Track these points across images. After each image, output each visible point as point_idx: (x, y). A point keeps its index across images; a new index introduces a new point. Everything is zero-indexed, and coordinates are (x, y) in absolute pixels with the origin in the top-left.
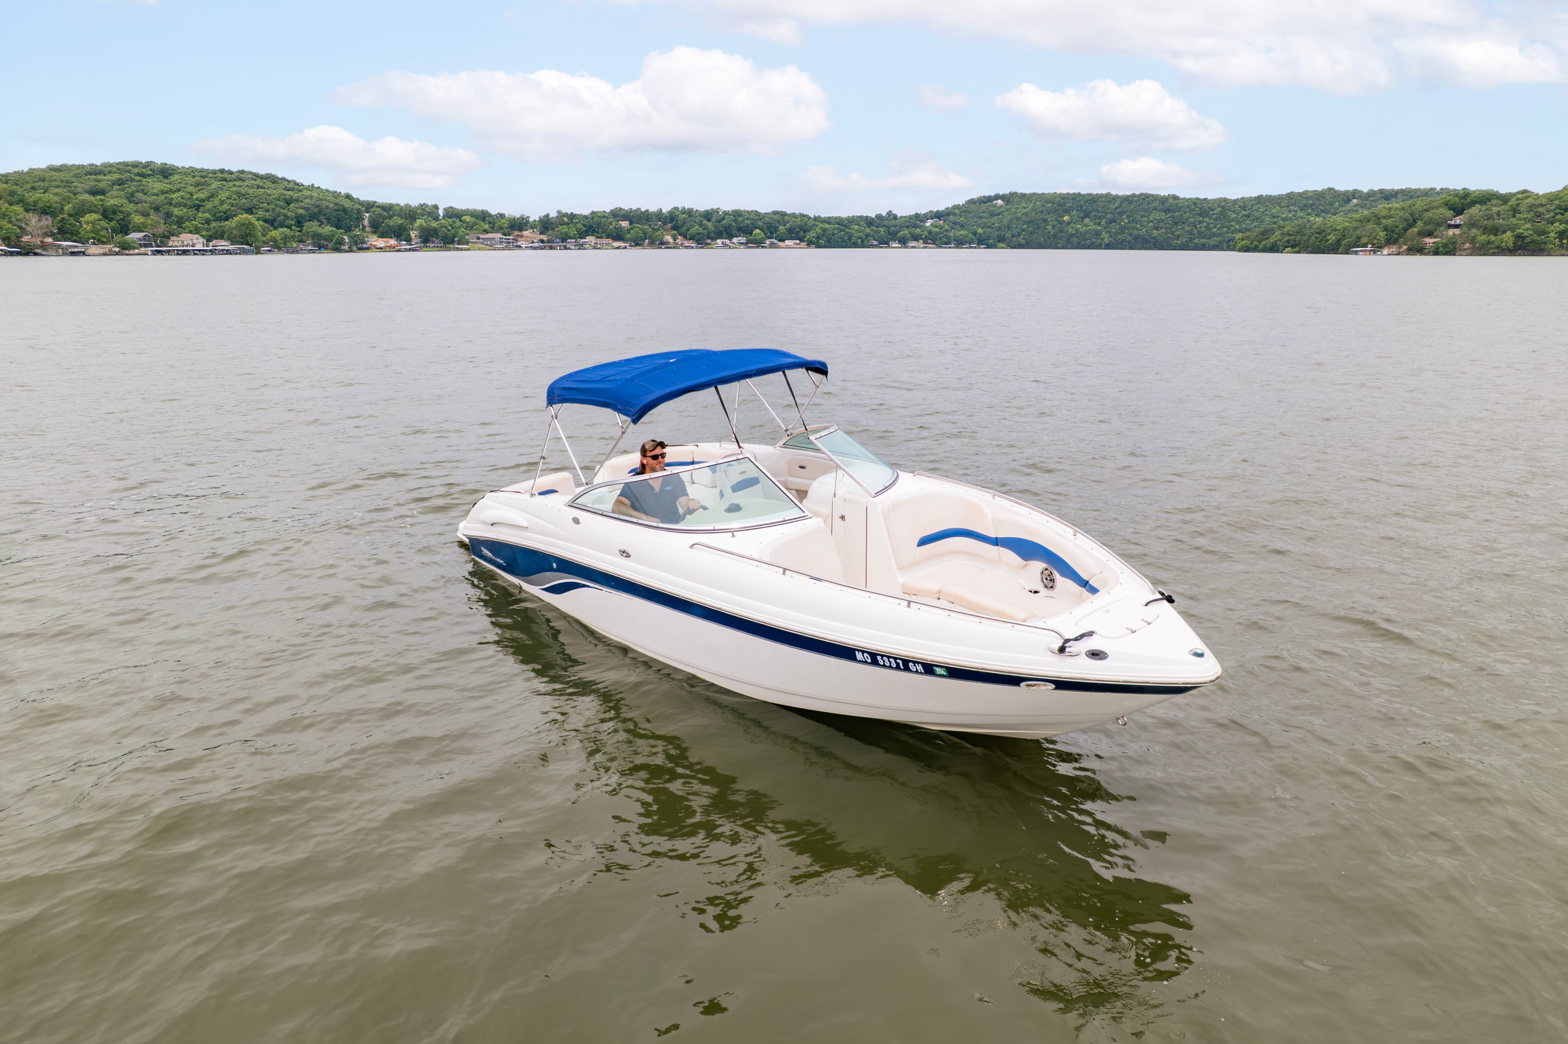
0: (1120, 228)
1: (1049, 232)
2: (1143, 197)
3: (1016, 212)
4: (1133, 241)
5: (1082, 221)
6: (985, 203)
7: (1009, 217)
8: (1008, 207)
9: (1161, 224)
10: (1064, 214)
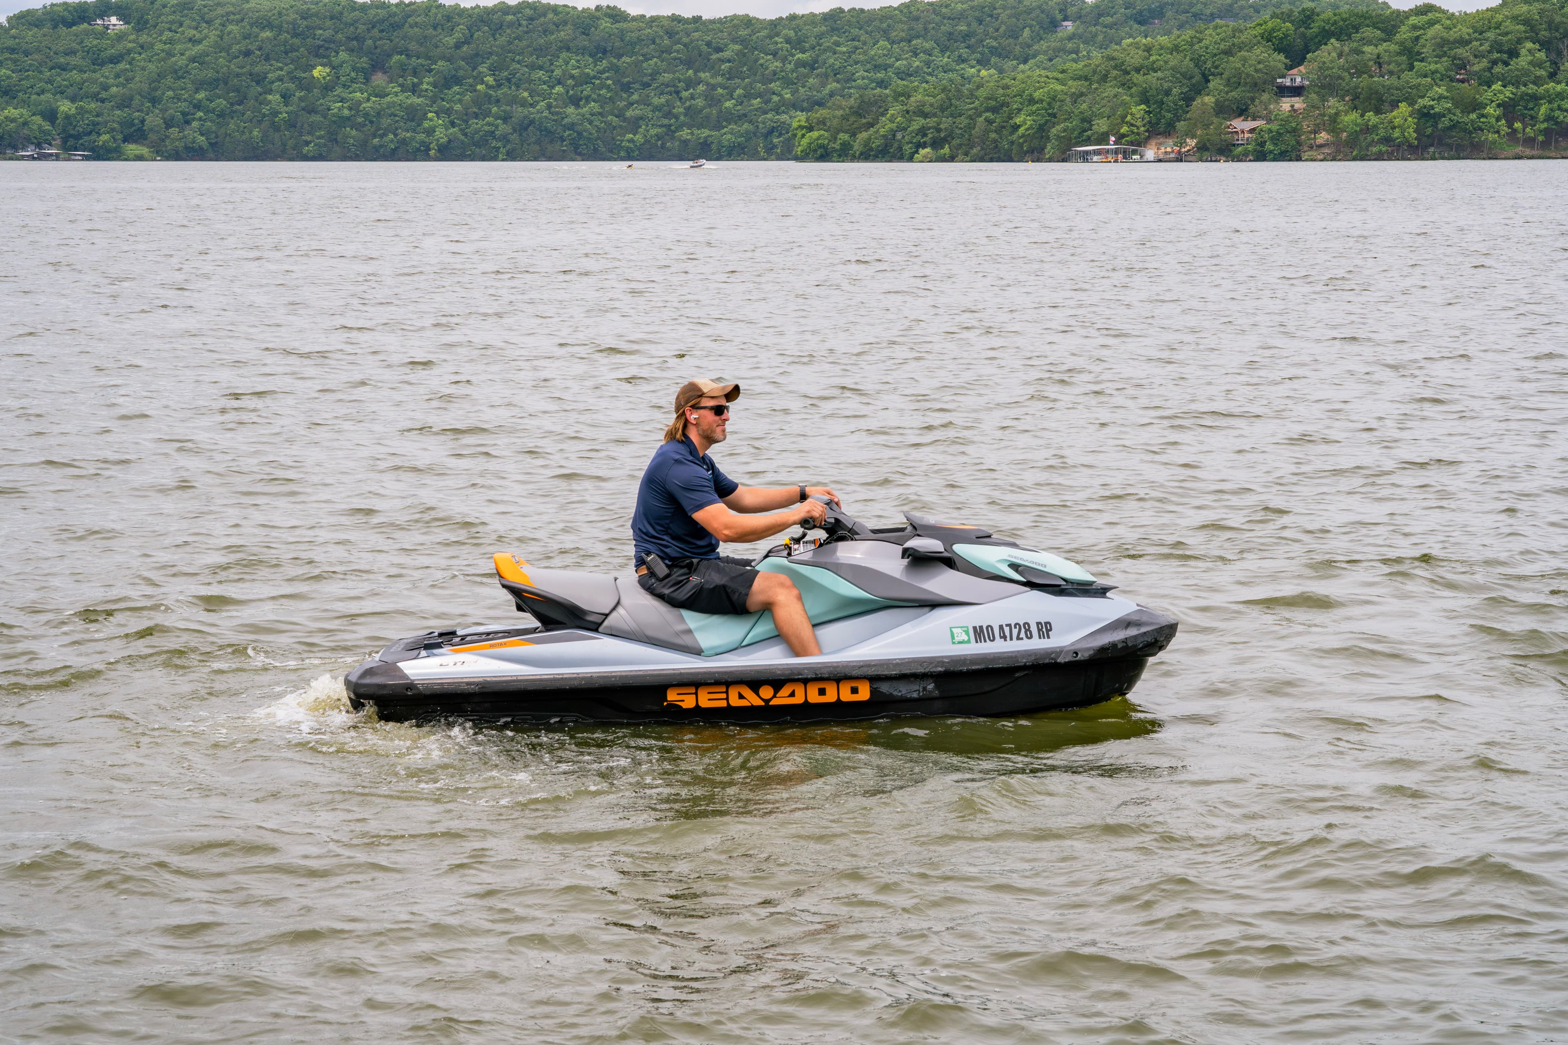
0: (476, 102)
1: (276, 113)
2: (528, 12)
3: (170, 54)
4: (515, 137)
5: (367, 80)
6: (70, 25)
7: (151, 66)
8: (144, 38)
9: (587, 90)
10: (313, 60)
